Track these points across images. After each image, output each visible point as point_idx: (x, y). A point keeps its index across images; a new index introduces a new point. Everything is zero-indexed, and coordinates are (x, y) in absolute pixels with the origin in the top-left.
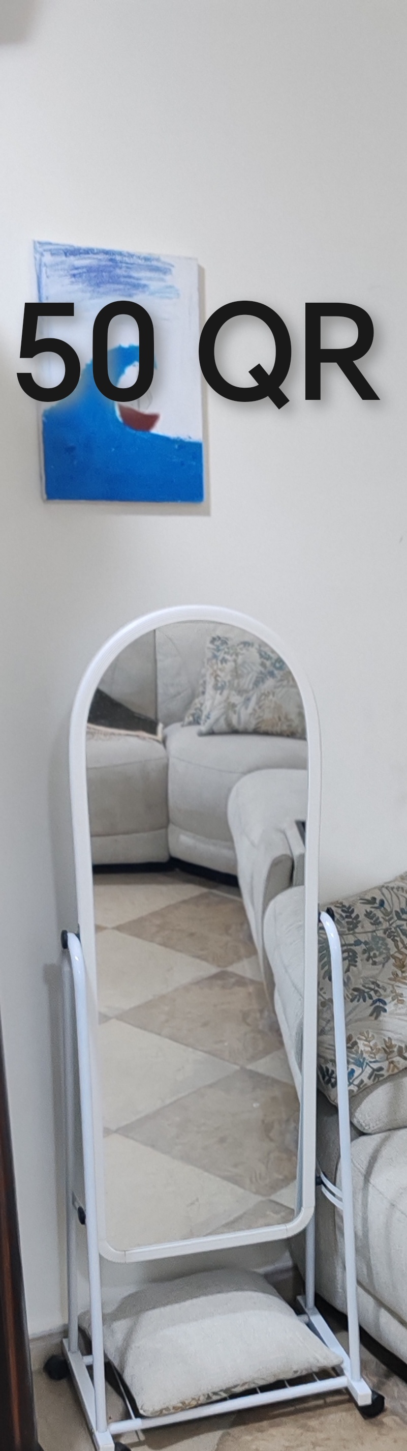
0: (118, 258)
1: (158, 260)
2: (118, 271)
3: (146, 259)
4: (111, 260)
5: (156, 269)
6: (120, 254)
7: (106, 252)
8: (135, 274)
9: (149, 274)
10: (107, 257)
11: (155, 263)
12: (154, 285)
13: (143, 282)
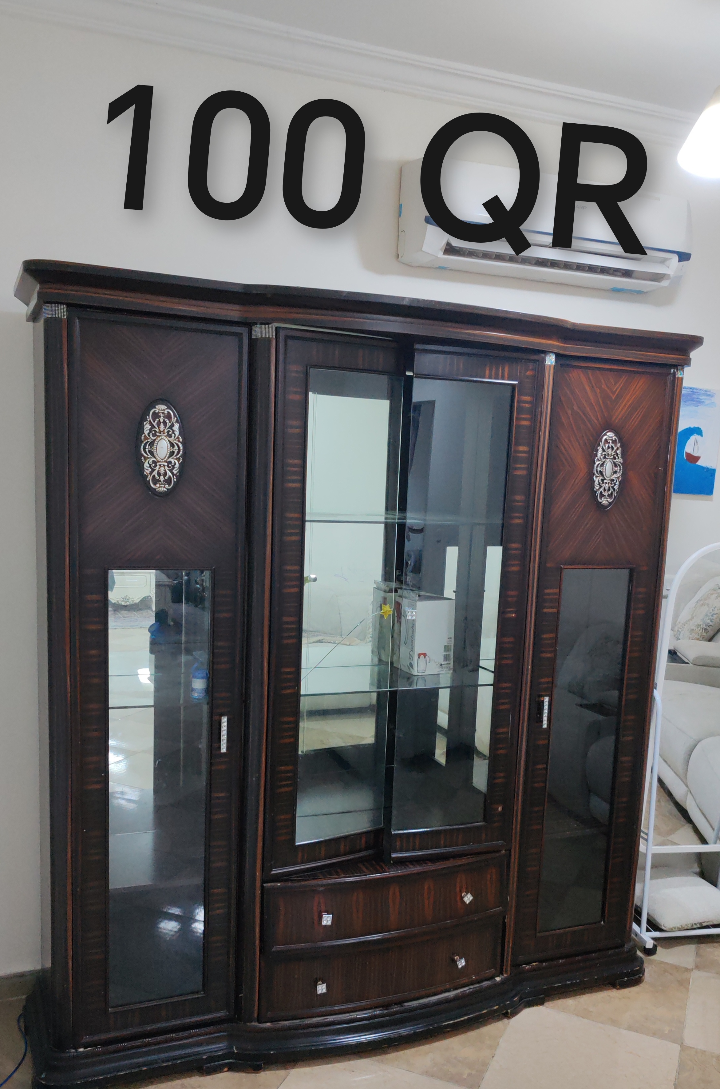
0: (695, 390)
1: (710, 391)
2: (694, 396)
3: (706, 391)
4: (692, 391)
5: (709, 395)
6: (696, 389)
7: (691, 388)
8: (700, 397)
9: (706, 397)
10: (691, 390)
11: (708, 393)
12: (707, 402)
13: (703, 401)
